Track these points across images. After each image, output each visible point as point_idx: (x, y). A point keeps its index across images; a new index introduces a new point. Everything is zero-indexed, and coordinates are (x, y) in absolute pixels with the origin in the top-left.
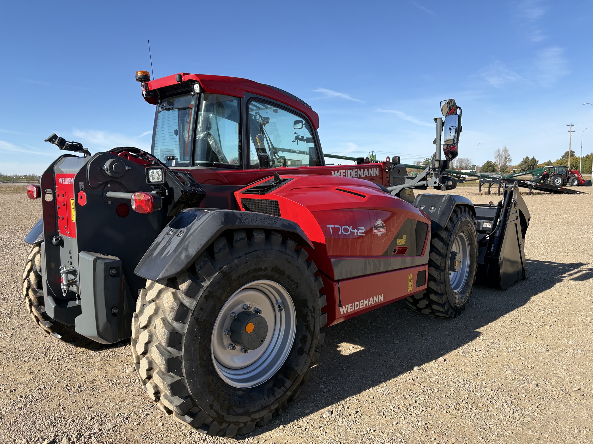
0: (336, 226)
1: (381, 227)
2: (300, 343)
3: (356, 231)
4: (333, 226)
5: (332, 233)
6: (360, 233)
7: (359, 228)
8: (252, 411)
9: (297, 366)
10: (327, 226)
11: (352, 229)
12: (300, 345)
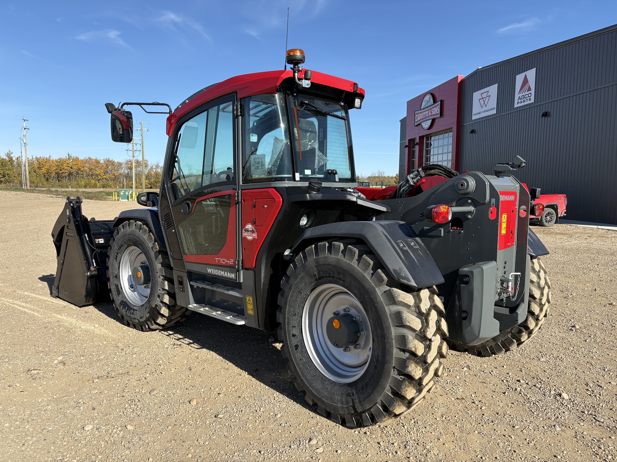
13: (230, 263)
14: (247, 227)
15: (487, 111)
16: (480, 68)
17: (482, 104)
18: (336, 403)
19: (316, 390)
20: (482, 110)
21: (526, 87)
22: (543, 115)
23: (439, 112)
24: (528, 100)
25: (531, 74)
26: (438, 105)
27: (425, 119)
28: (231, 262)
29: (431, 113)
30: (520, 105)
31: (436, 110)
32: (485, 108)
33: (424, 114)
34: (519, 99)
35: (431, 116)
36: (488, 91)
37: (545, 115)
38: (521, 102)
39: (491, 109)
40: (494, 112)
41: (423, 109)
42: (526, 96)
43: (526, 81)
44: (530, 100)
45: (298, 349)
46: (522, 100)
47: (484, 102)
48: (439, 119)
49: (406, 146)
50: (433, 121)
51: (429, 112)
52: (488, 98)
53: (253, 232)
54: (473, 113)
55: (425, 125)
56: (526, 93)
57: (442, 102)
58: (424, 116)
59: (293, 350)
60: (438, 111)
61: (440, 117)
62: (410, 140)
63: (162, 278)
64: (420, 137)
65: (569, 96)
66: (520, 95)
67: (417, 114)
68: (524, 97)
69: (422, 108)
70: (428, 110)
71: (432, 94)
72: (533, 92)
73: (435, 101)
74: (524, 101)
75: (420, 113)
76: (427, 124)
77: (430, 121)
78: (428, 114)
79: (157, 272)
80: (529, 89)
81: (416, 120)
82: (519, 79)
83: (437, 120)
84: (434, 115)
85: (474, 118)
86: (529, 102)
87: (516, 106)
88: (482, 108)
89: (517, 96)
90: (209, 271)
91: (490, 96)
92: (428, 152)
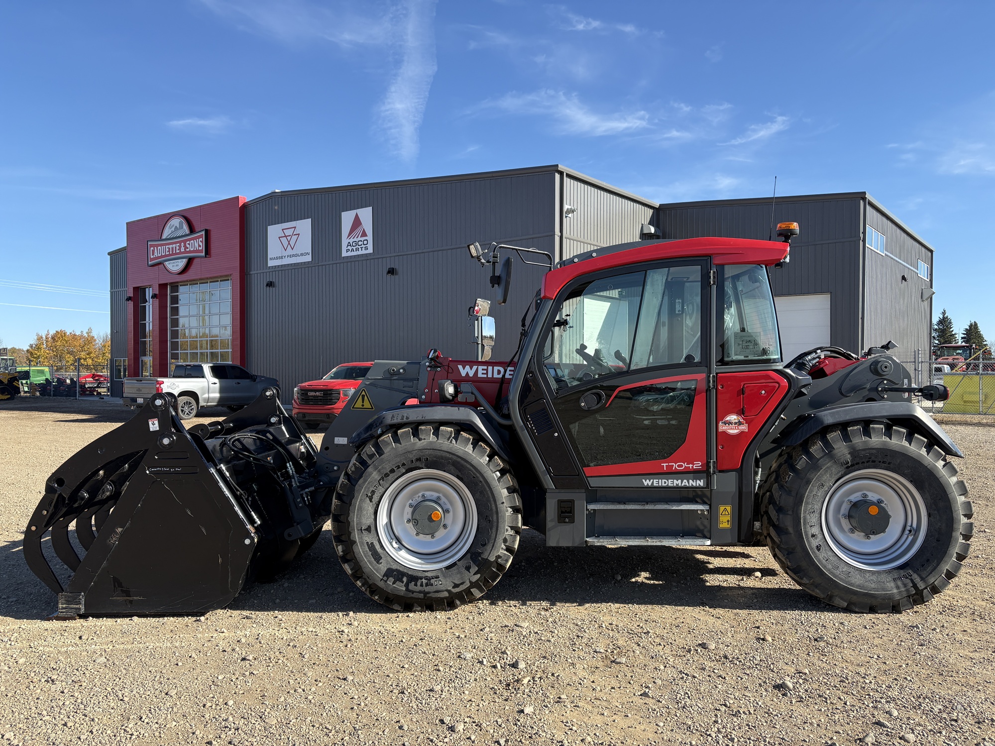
13: (694, 468)
14: (728, 419)
15: (294, 256)
16: (277, 191)
17: (286, 245)
18: (890, 591)
19: (859, 586)
20: (285, 254)
21: (359, 231)
22: (389, 272)
23: (202, 247)
24: (363, 249)
25: (366, 215)
26: (201, 236)
27: (173, 257)
28: (698, 465)
29: (186, 248)
30: (350, 254)
31: (197, 244)
32: (289, 252)
33: (169, 248)
34: (348, 245)
35: (186, 252)
36: (295, 227)
37: (391, 271)
38: (352, 250)
39: (302, 255)
40: (308, 258)
41: (166, 239)
42: (360, 243)
43: (357, 223)
44: (366, 248)
45: (821, 550)
46: (354, 248)
47: (289, 242)
48: (202, 259)
49: (129, 299)
50: (190, 261)
51: (180, 247)
52: (295, 238)
53: (740, 423)
54: (269, 257)
55: (173, 266)
56: (359, 239)
57: (207, 232)
58: (169, 251)
59: (814, 552)
60: (199, 246)
61: (206, 257)
62: (136, 289)
63: (510, 510)
64: (160, 285)
65: (423, 251)
66: (351, 241)
67: (151, 246)
68: (357, 243)
69: (164, 237)
70: (180, 242)
71: (187, 217)
72: (370, 237)
73: (192, 230)
74: (357, 250)
75: (161, 245)
76: (177, 265)
77: (185, 261)
78: (180, 249)
79: (503, 503)
80: (364, 234)
81: (152, 257)
82: (347, 218)
83: (195, 261)
84: (190, 252)
85: (271, 263)
86: (364, 252)
87: (344, 254)
88: (286, 250)
89: (345, 241)
90: (647, 483)
91: (299, 234)
92: (175, 311)
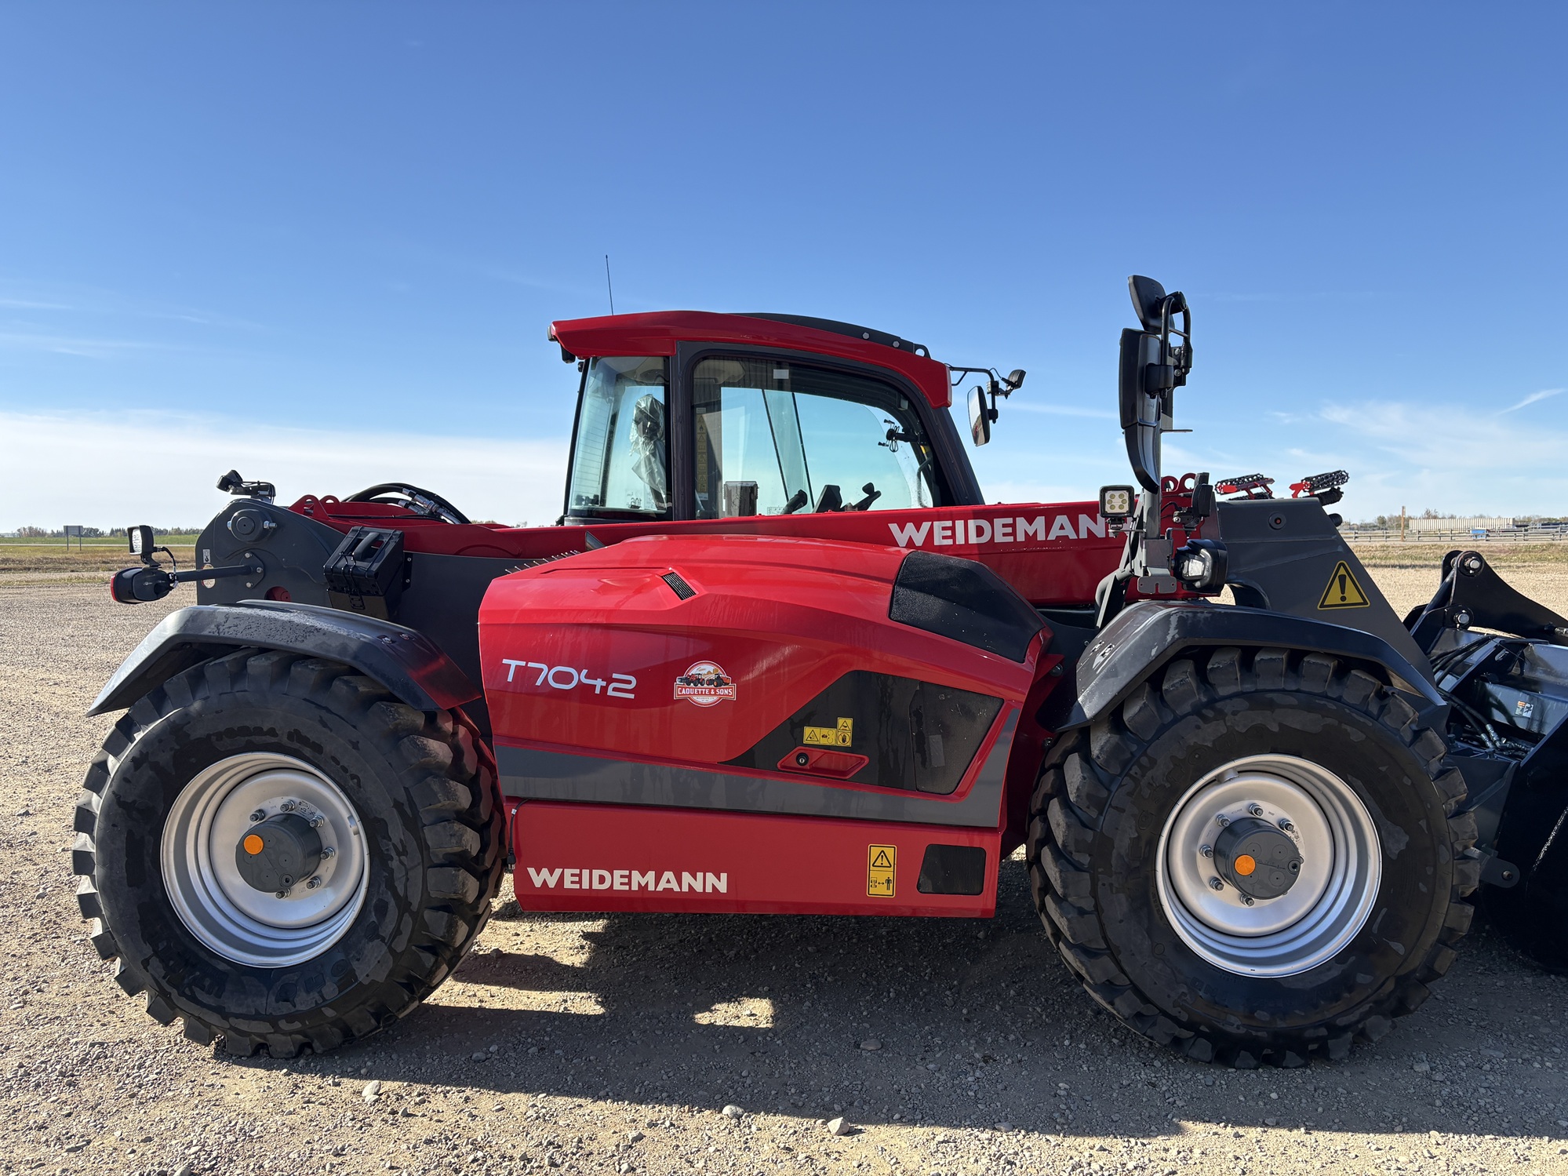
0: (531, 664)
1: (710, 682)
2: (373, 914)
3: (599, 683)
4: (523, 663)
5: (510, 679)
6: (615, 689)
7: (615, 676)
8: (232, 1010)
9: (358, 960)
10: (505, 661)
11: (587, 677)
12: (373, 918)
